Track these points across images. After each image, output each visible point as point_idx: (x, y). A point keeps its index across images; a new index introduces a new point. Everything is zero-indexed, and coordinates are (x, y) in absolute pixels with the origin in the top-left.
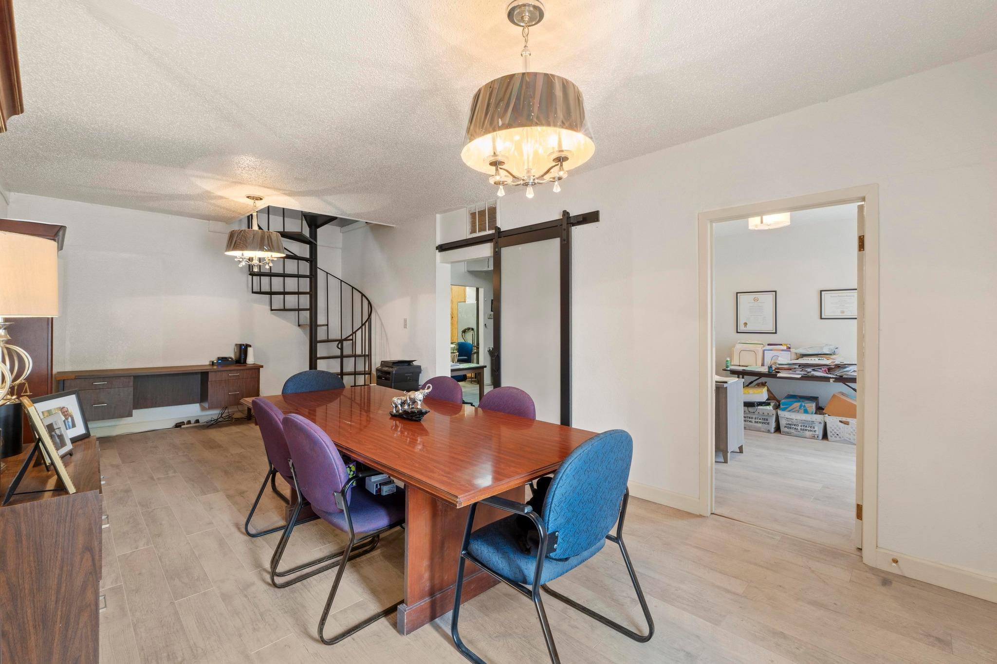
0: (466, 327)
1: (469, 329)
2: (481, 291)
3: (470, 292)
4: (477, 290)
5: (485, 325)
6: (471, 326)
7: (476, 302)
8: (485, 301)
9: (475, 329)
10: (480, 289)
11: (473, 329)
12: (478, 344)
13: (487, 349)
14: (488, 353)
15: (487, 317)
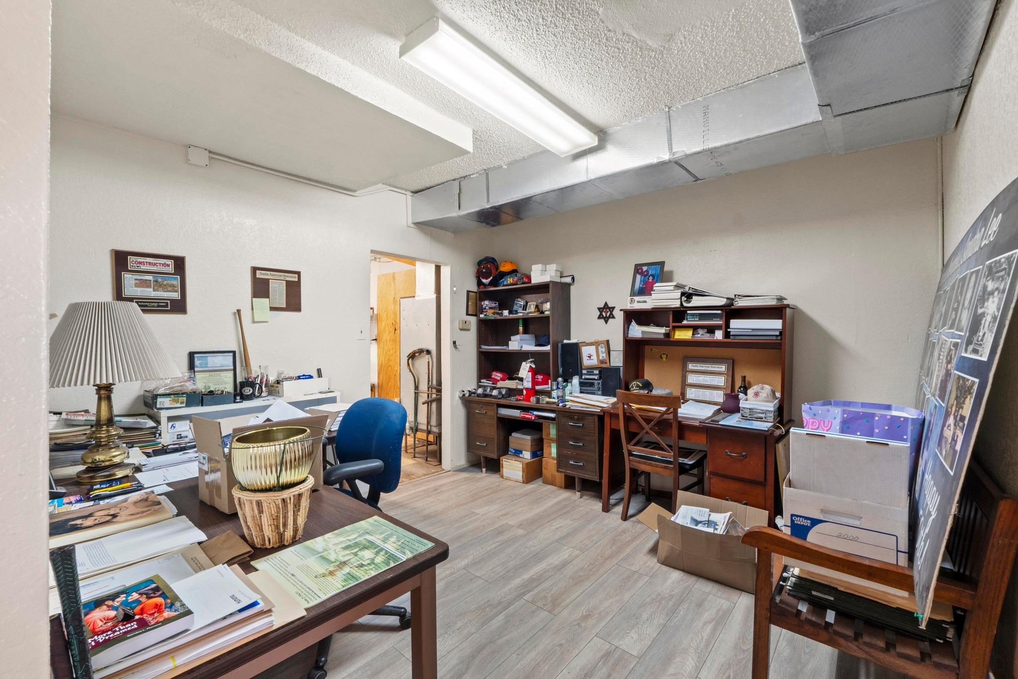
0: (416, 348)
1: (421, 351)
2: (446, 272)
3: (425, 274)
4: (438, 268)
5: (454, 343)
6: (424, 346)
7: (434, 296)
8: (453, 293)
9: (434, 353)
10: (442, 267)
11: (428, 352)
12: (439, 383)
13: (458, 394)
14: (460, 401)
15: (457, 325)
